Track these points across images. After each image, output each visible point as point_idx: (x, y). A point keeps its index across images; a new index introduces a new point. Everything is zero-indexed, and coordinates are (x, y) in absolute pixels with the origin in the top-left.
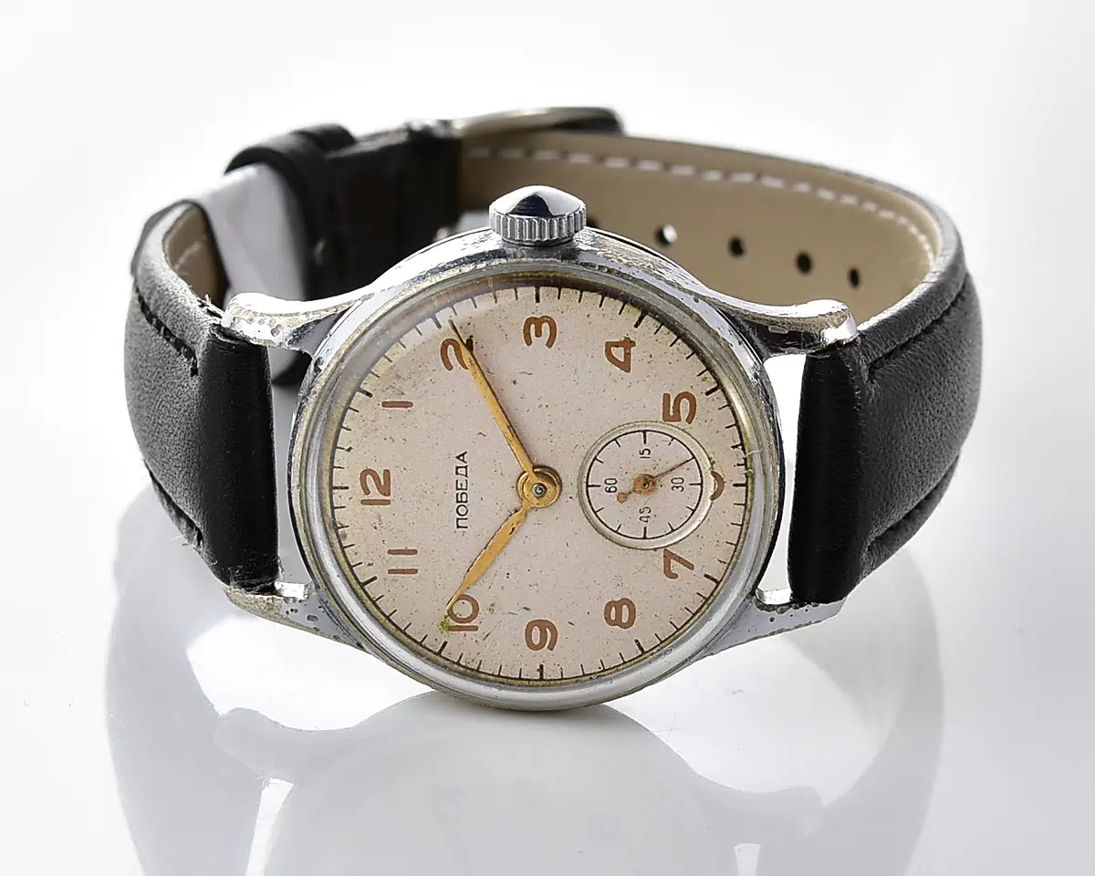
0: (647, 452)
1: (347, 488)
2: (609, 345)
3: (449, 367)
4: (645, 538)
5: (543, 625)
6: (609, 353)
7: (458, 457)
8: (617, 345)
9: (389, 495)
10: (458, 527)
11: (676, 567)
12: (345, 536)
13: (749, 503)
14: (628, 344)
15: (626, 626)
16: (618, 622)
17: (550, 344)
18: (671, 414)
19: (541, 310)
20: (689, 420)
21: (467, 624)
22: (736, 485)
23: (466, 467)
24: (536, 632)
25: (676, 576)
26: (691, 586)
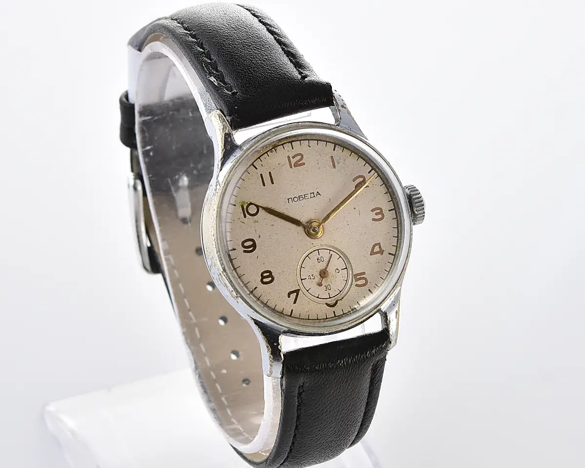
0: (338, 271)
1: (293, 148)
2: (379, 244)
3: (354, 181)
4: (302, 280)
5: (254, 246)
6: (376, 245)
7: (318, 192)
8: (380, 247)
9: (295, 167)
10: (288, 199)
11: (293, 296)
12: (271, 152)
13: (328, 320)
14: (381, 252)
15: (262, 281)
16: (263, 277)
17: (374, 220)
18: (358, 277)
19: (386, 212)
20: (357, 285)
21: (246, 213)
22: (334, 312)
23: (314, 196)
24: (250, 243)
25: (289, 297)
26: (286, 305)
